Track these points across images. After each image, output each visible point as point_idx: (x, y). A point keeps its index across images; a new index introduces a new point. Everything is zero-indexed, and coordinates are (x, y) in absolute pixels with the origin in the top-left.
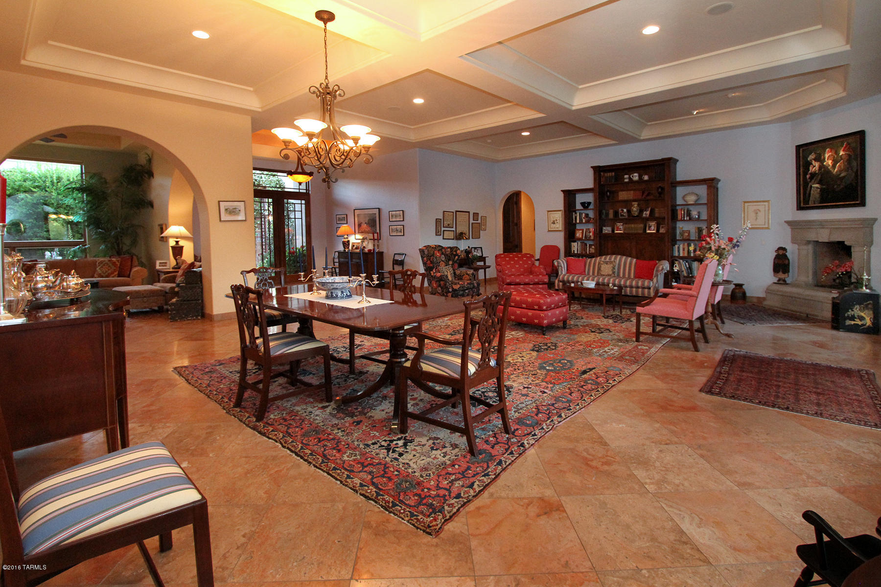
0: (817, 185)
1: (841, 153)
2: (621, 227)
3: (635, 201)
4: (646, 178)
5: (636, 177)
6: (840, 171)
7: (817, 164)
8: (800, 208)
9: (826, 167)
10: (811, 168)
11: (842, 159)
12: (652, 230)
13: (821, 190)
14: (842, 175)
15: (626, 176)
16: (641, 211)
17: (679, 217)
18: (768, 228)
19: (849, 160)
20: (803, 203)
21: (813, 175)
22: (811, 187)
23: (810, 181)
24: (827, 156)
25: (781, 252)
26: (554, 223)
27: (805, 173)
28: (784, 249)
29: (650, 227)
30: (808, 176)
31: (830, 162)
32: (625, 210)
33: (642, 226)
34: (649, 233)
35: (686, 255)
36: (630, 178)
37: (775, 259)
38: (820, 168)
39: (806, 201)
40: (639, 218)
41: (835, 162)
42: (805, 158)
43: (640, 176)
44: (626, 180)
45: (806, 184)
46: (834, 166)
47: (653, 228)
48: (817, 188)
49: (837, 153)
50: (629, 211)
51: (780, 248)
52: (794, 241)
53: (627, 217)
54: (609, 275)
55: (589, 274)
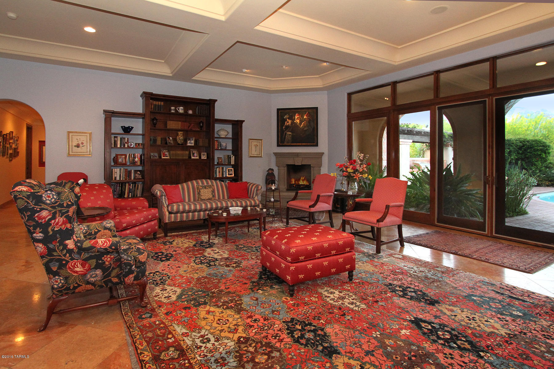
0: (290, 133)
1: (305, 117)
2: (167, 153)
3: (181, 131)
4: (190, 112)
5: (181, 110)
6: (304, 127)
7: (290, 121)
8: (278, 145)
9: (296, 124)
10: (286, 123)
11: (305, 120)
12: (195, 157)
13: (292, 135)
14: (305, 129)
15: (173, 108)
16: (185, 141)
17: (216, 147)
18: (261, 157)
19: (309, 121)
20: (281, 142)
21: (287, 127)
22: (286, 134)
23: (285, 130)
24: (296, 117)
25: (270, 172)
26: (78, 146)
27: (282, 126)
28: (272, 170)
29: (193, 154)
30: (284, 127)
31: (298, 121)
32: (171, 138)
33: (187, 152)
34: (193, 159)
35: (221, 176)
36: (175, 110)
37: (267, 175)
38: (292, 123)
39: (283, 141)
40: (183, 146)
41: (301, 122)
42: (282, 117)
43: (186, 110)
44: (173, 111)
45: (282, 132)
46: (301, 123)
47: (196, 155)
48: (290, 134)
49: (302, 117)
50: (175, 140)
51: (270, 169)
52: (278, 165)
53: (173, 144)
54: (209, 199)
55: (189, 200)
